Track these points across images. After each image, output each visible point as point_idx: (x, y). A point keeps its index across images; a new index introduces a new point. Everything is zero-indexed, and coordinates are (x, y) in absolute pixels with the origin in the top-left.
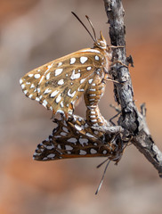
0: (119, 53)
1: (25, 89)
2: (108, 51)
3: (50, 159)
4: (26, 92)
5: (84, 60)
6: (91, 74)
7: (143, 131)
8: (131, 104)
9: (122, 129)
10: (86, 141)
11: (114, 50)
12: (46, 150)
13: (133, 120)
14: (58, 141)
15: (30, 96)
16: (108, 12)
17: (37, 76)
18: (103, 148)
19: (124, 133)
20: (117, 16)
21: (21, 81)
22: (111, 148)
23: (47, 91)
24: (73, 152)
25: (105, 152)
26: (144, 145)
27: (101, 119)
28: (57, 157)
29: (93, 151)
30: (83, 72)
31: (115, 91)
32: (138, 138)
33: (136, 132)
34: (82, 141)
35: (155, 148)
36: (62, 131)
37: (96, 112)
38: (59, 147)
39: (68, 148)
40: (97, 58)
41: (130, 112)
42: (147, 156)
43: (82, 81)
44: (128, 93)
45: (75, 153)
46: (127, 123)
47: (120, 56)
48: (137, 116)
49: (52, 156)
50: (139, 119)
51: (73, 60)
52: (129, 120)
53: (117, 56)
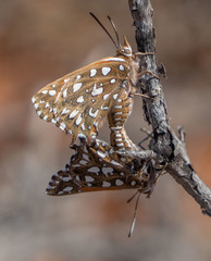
0: (148, 61)
1: (39, 109)
2: (134, 60)
3: (67, 193)
4: (39, 113)
5: (106, 70)
6: (116, 88)
7: (180, 156)
8: (164, 124)
9: (154, 154)
10: (111, 170)
11: (142, 57)
12: (62, 182)
13: (167, 143)
14: (77, 171)
15: (45, 118)
16: (133, 11)
17: (53, 93)
18: (131, 179)
19: (156, 159)
20: (144, 16)
21: (33, 100)
22: (141, 178)
23: (65, 111)
24: (94, 184)
25: (133, 183)
26: (181, 173)
27: (129, 142)
28: (76, 190)
29: (119, 183)
30: (106, 86)
31: (145, 108)
32: (174, 165)
33: (172, 157)
34: (106, 171)
35: (196, 177)
36: (82, 159)
37: (122, 134)
38: (78, 178)
39: (89, 179)
40: (121, 68)
41: (163, 133)
42: (186, 187)
43: (106, 97)
44: (160, 110)
45: (97, 185)
46: (159, 147)
47: (149, 65)
48: (171, 138)
49: (69, 189)
50: (174, 142)
51: (93, 72)
52: (162, 143)
53: (146, 65)
